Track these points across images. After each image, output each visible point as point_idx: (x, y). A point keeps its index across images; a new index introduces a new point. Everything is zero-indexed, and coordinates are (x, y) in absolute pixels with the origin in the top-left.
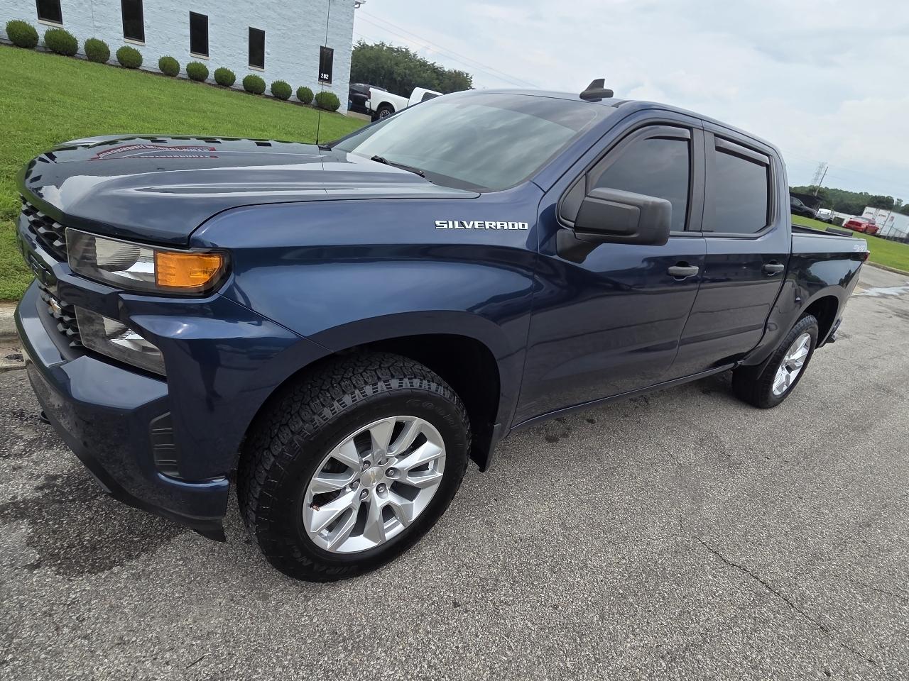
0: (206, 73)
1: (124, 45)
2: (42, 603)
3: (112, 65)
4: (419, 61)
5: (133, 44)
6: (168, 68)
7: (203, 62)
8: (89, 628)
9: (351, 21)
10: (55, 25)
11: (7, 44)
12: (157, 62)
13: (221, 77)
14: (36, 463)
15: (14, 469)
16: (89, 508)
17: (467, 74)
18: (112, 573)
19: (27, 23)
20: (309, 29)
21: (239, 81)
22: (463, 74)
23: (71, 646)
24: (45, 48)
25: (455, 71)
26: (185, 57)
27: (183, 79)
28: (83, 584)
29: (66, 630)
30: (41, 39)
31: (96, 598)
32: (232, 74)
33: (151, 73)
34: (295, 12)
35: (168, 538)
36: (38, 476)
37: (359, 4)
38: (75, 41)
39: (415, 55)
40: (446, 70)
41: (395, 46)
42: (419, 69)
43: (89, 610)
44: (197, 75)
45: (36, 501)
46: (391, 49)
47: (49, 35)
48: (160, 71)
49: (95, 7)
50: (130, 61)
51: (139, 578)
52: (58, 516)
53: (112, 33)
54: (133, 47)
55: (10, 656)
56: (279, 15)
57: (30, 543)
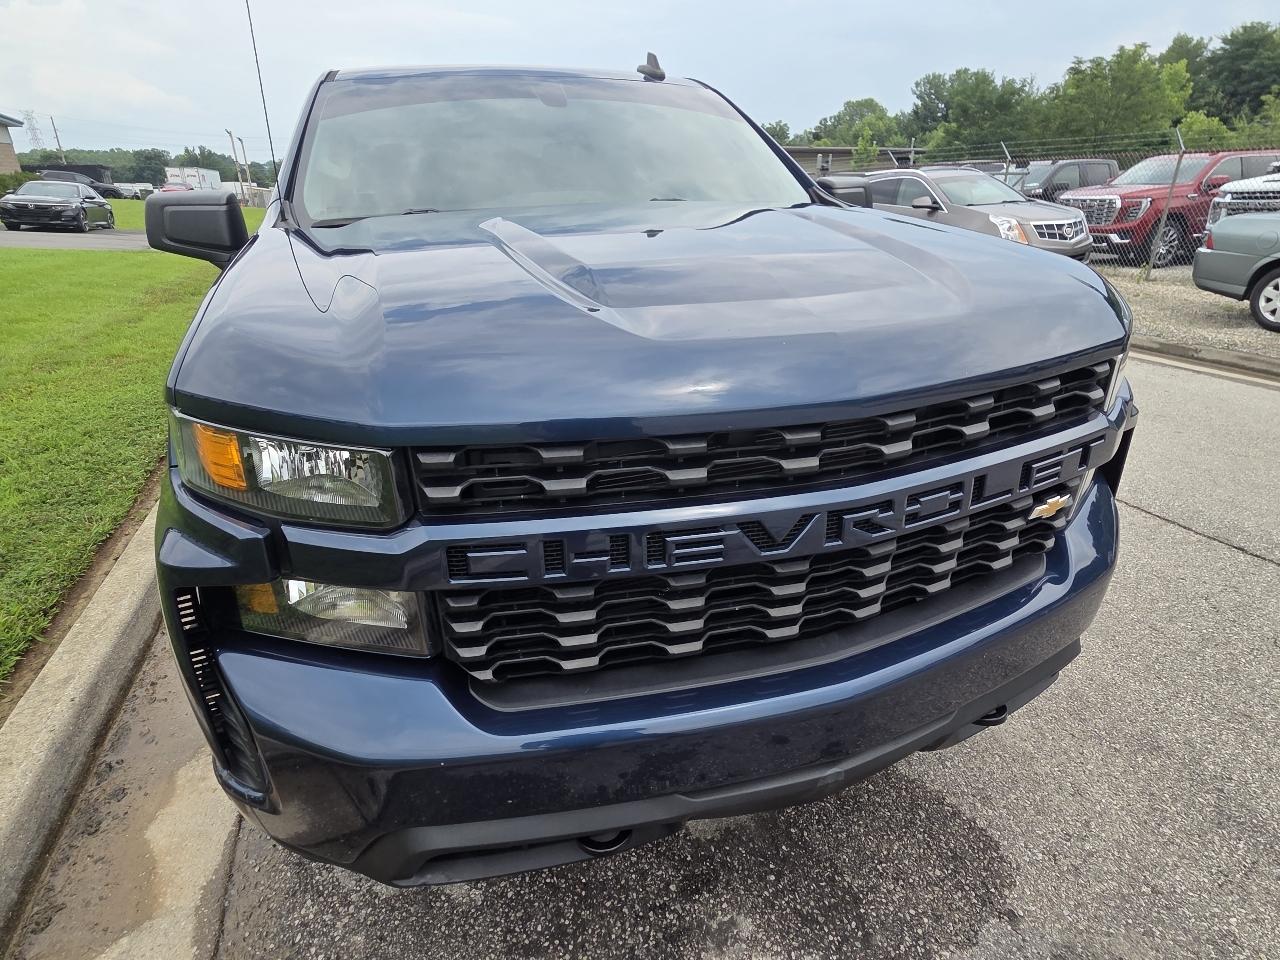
2: (1065, 885)
8: (1075, 826)
16: (873, 889)
18: (989, 825)
23: (1103, 835)
28: (1018, 851)
29: (1088, 846)
31: (1033, 832)
43: (1052, 833)
51: (988, 798)
55: (1145, 889)
57: (970, 943)
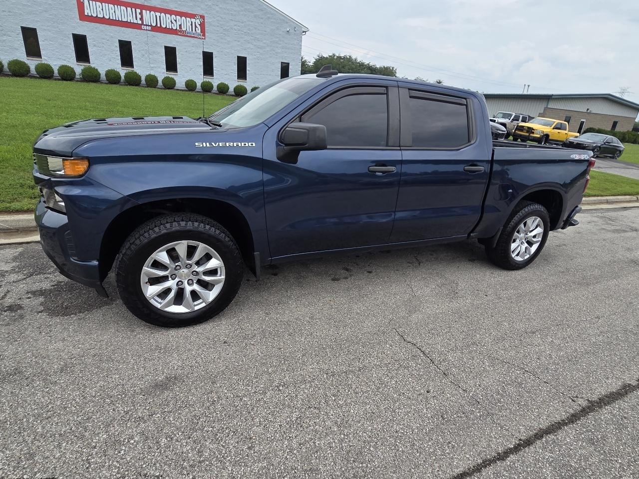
0: (212, 87)
1: (166, 75)
2: (38, 324)
3: (159, 88)
4: (359, 63)
5: (171, 75)
6: (190, 86)
7: (210, 80)
8: (53, 334)
9: (300, 43)
10: (130, 69)
11: (105, 83)
12: (184, 84)
13: (220, 88)
14: (55, 277)
15: (46, 278)
16: (71, 294)
17: (393, 68)
18: (70, 317)
19: (116, 70)
20: (274, 52)
21: (231, 89)
22: (390, 68)
23: (43, 339)
24: (125, 82)
25: (384, 67)
26: (199, 78)
27: (199, 92)
28: (57, 320)
29: (44, 333)
30: (123, 78)
31: (60, 324)
32: (227, 86)
33: (180, 90)
34: (265, 43)
35: (100, 307)
36: (55, 281)
37: (305, 32)
38: (140, 77)
39: (356, 59)
40: (378, 66)
41: (342, 55)
42: (359, 68)
43: (55, 328)
44: (207, 88)
45: (50, 290)
46: (339, 58)
47: (127, 75)
48: (186, 89)
49: (151, 56)
50: (169, 85)
51: (81, 319)
52: (56, 296)
53: (159, 70)
54: (170, 76)
56: (255, 46)
57: (41, 304)
